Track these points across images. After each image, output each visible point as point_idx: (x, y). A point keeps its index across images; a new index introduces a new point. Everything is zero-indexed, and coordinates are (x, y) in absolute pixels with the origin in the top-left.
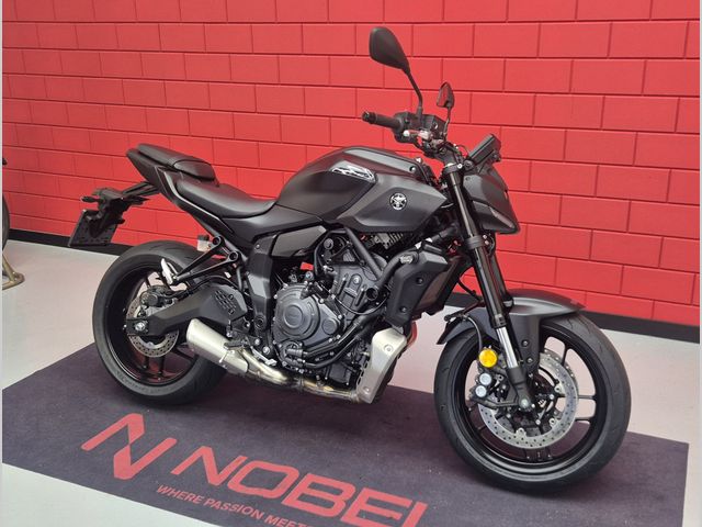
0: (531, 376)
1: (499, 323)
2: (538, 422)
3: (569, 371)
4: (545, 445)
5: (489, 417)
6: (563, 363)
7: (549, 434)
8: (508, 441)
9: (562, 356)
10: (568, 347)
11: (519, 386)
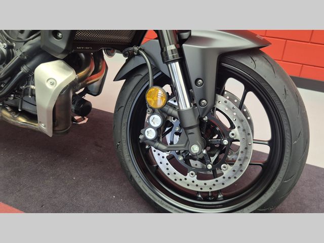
0: (206, 119)
1: (170, 56)
2: (210, 167)
3: (246, 114)
4: (214, 189)
5: (160, 158)
6: (241, 106)
7: (220, 179)
8: (178, 182)
9: (240, 98)
10: (248, 89)
11: (190, 131)
